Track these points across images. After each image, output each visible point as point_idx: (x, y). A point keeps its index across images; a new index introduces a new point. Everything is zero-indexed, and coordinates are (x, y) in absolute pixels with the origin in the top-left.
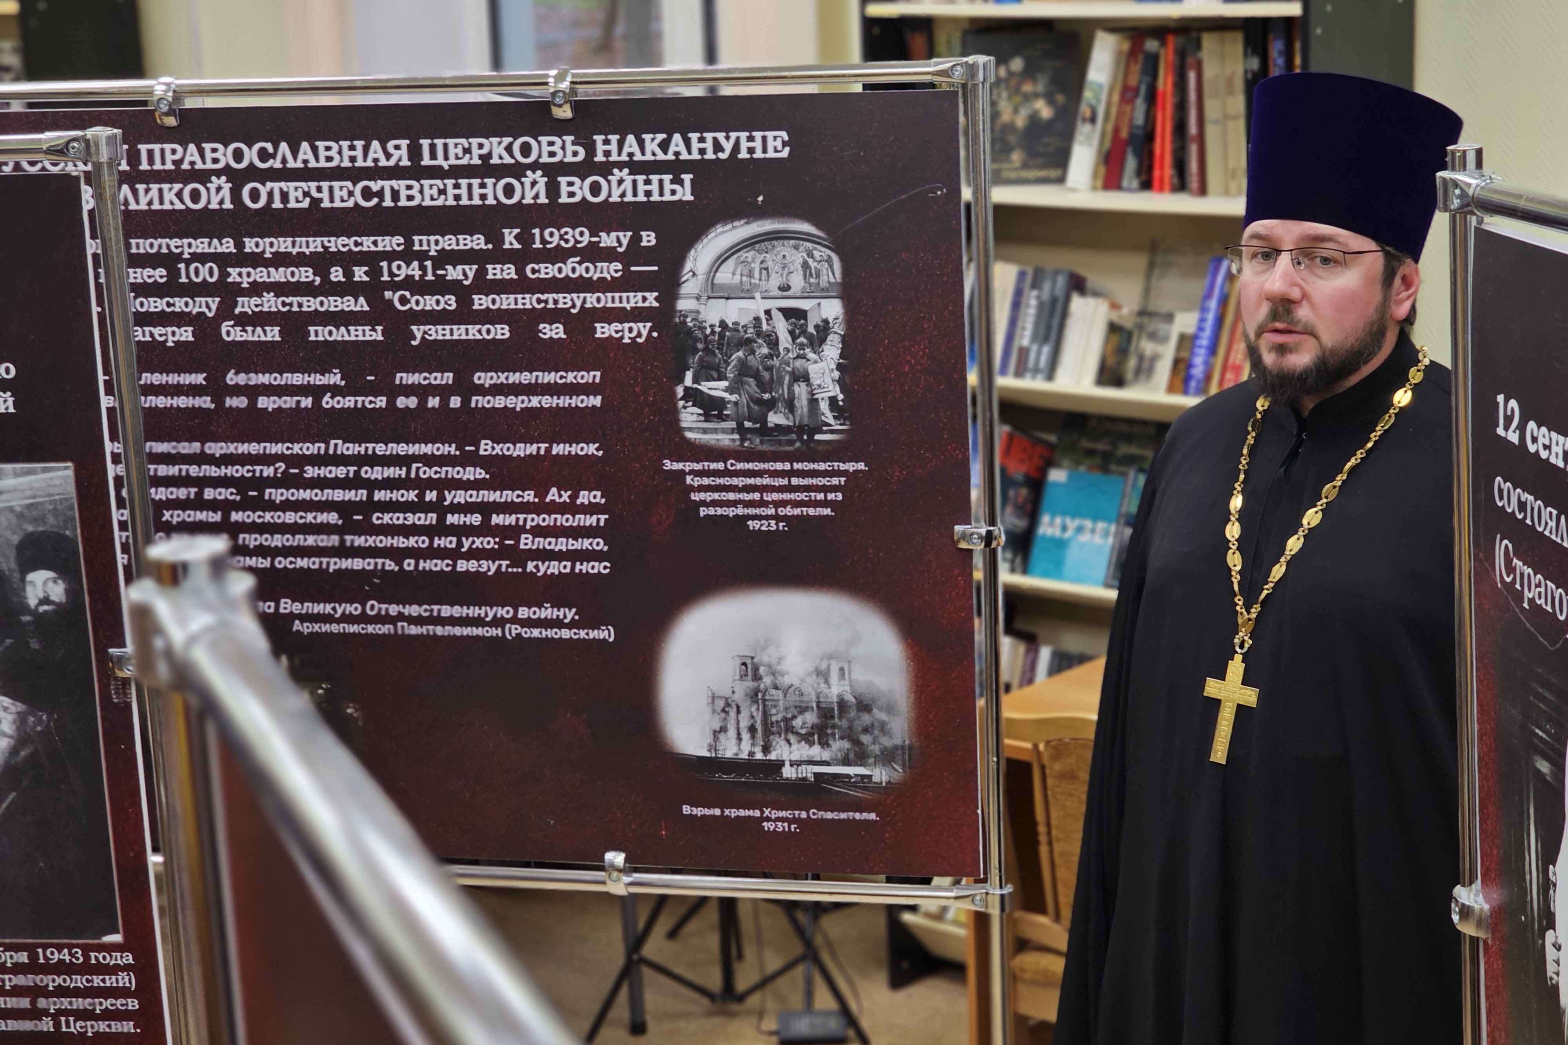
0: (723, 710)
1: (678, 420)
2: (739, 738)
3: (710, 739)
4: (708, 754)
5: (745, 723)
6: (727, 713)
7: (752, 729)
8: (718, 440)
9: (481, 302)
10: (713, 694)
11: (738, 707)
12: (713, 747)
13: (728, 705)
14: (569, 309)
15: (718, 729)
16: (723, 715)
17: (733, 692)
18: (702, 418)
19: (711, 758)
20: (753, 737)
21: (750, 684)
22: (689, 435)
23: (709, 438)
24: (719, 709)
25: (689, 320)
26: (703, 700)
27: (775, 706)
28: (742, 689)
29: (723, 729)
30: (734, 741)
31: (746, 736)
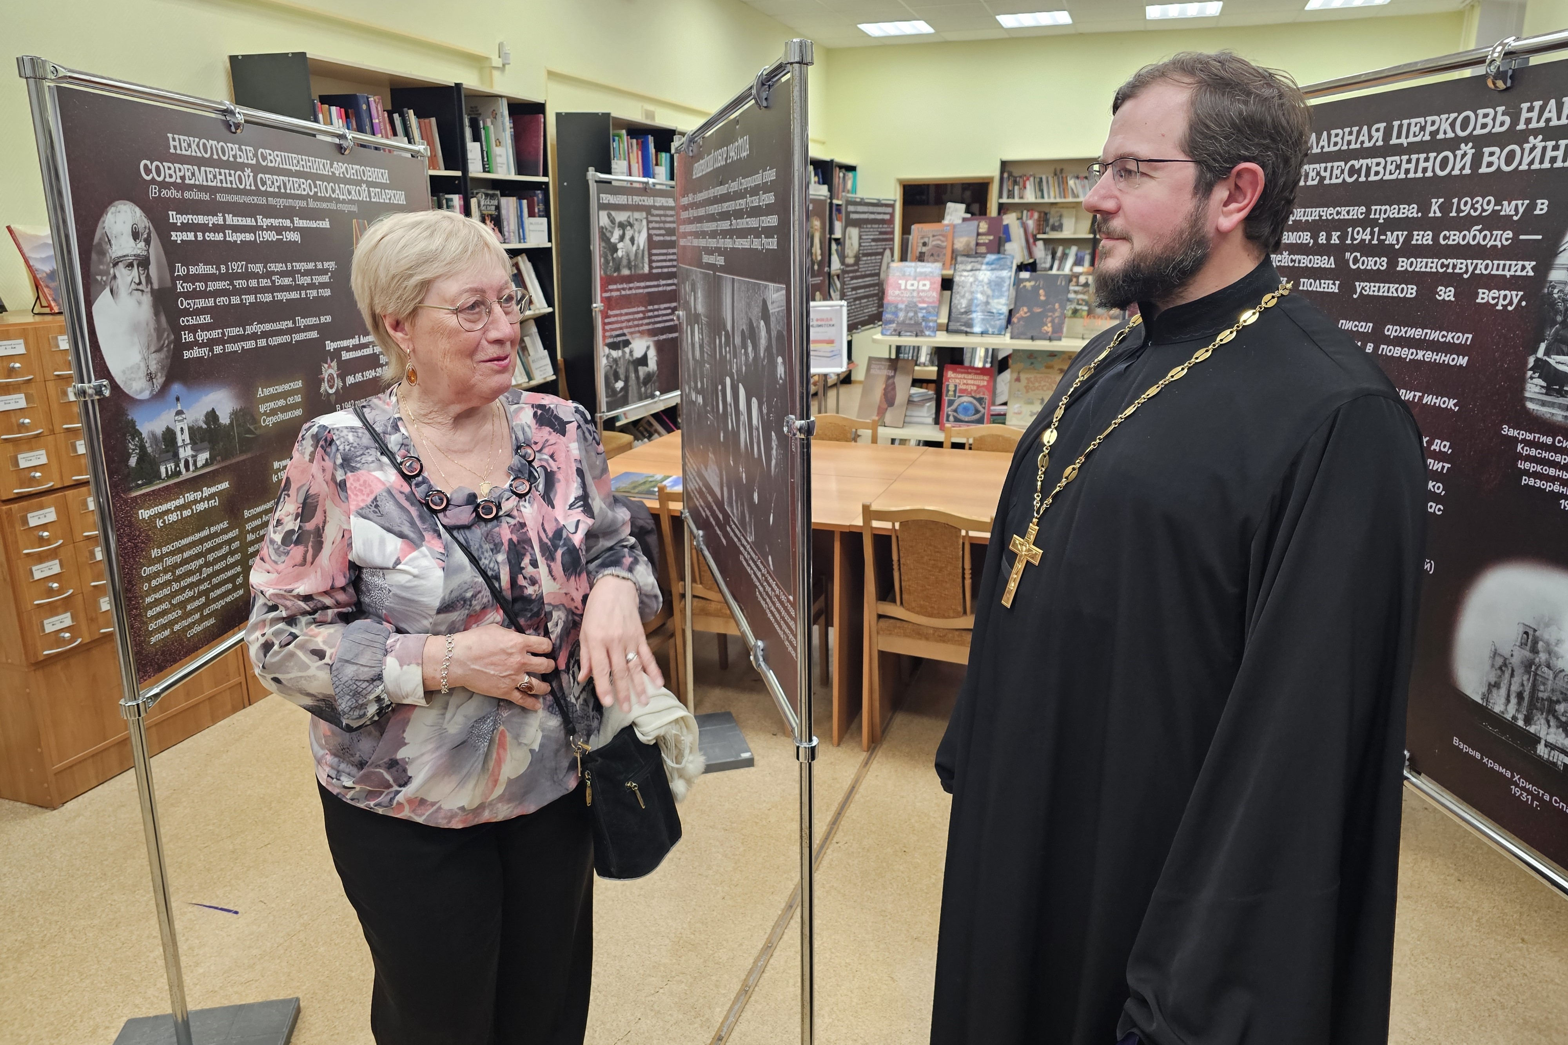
0: (1500, 668)
1: (1523, 389)
2: (1508, 700)
3: (1484, 689)
4: (1480, 701)
5: (1515, 688)
6: (1503, 672)
7: (1520, 696)
8: (1553, 414)
9: (1403, 264)
10: (1496, 650)
11: (1513, 671)
12: (1486, 697)
13: (1505, 665)
14: (1462, 274)
15: (1493, 683)
16: (1499, 672)
17: (1512, 655)
18: (1544, 391)
19: (1482, 705)
20: (1519, 703)
21: (1527, 653)
22: (1530, 405)
23: (1545, 411)
24: (1498, 665)
25: (1556, 291)
26: (1487, 653)
27: (1544, 684)
28: (1520, 655)
29: (1497, 685)
30: (1503, 700)
31: (1514, 700)
